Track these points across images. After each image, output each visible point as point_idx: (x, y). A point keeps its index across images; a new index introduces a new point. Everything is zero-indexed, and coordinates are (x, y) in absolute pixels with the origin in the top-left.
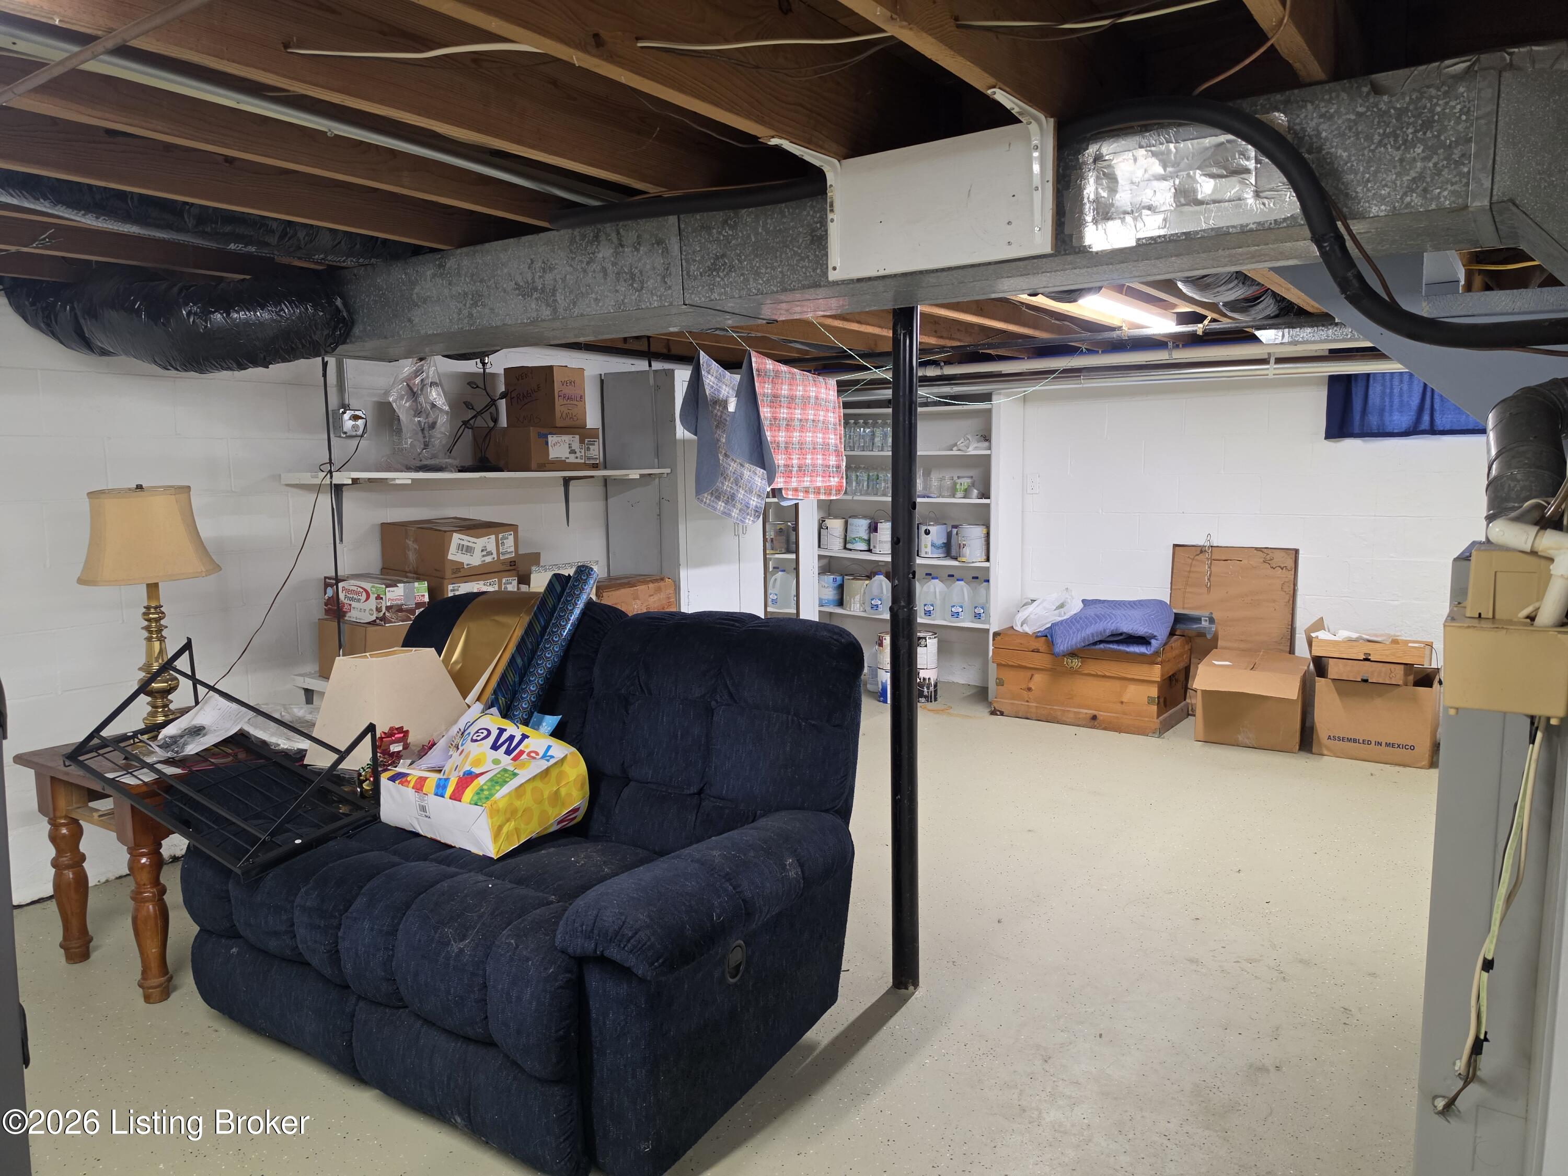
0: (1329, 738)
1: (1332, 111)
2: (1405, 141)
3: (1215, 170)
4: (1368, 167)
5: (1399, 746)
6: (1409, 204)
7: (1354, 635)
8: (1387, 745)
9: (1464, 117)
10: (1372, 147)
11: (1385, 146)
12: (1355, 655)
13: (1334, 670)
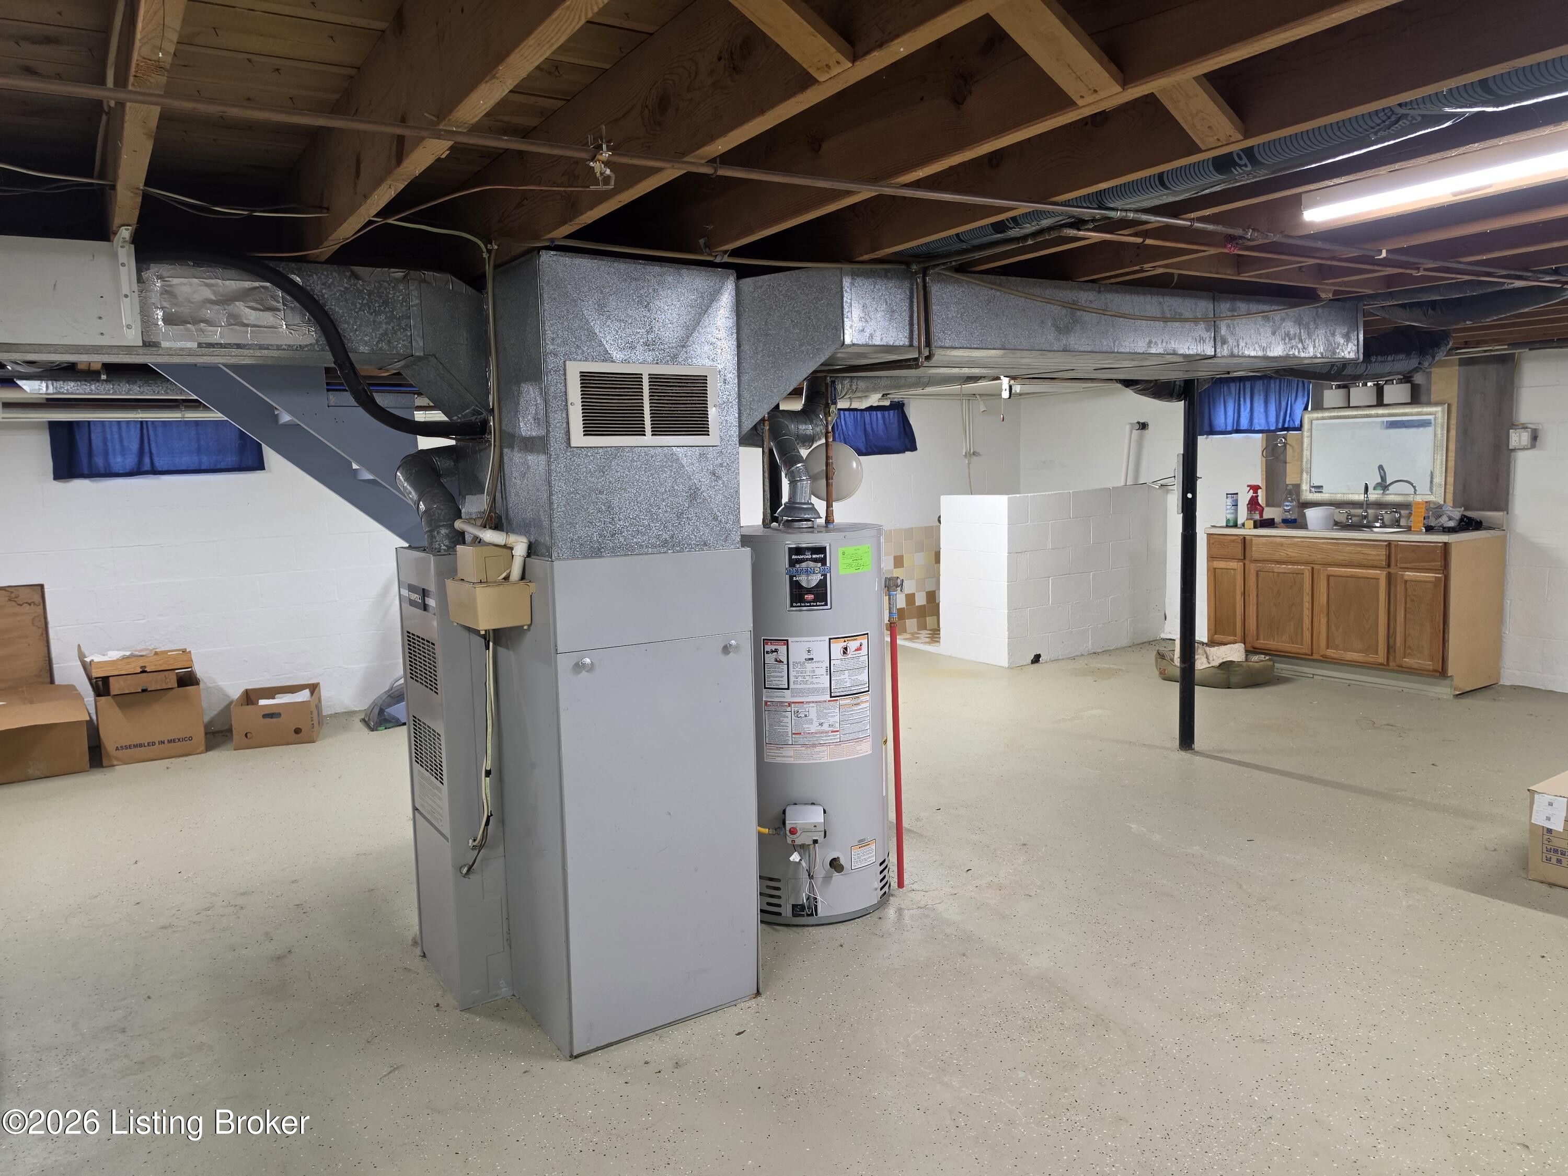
0: (117, 749)
1: (329, 282)
2: (375, 311)
3: (253, 304)
4: (356, 322)
5: (179, 740)
6: (381, 348)
7: (128, 653)
8: (169, 741)
9: (404, 304)
10: (356, 310)
11: (364, 311)
12: (132, 670)
13: (116, 687)
